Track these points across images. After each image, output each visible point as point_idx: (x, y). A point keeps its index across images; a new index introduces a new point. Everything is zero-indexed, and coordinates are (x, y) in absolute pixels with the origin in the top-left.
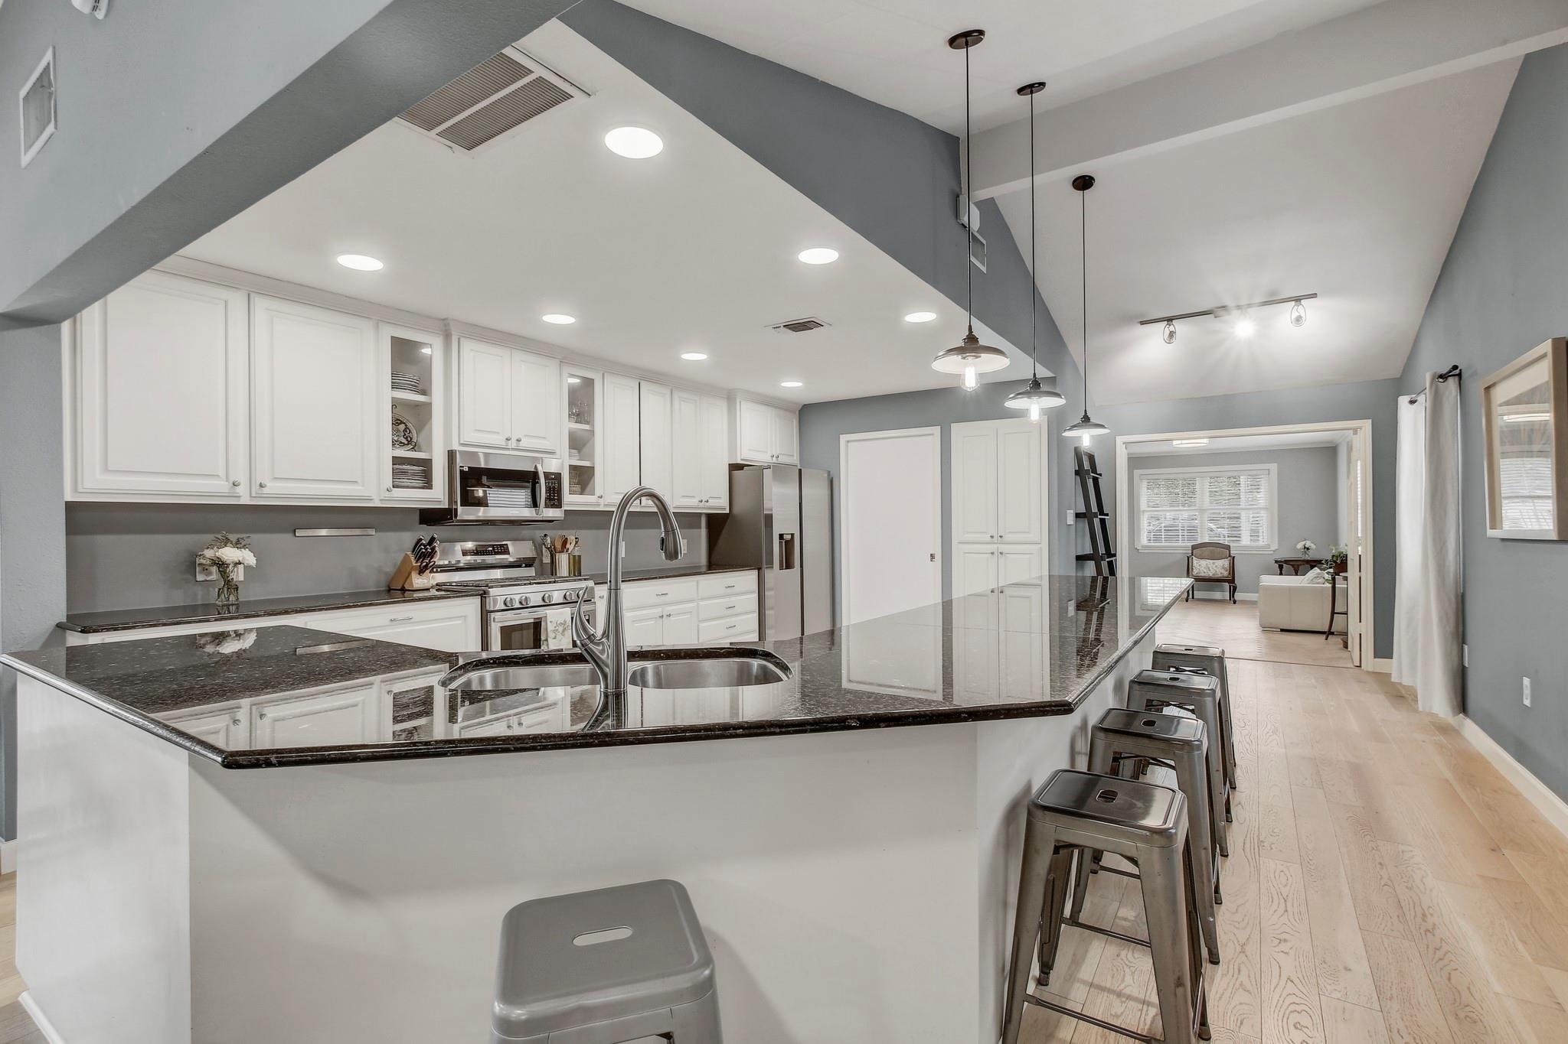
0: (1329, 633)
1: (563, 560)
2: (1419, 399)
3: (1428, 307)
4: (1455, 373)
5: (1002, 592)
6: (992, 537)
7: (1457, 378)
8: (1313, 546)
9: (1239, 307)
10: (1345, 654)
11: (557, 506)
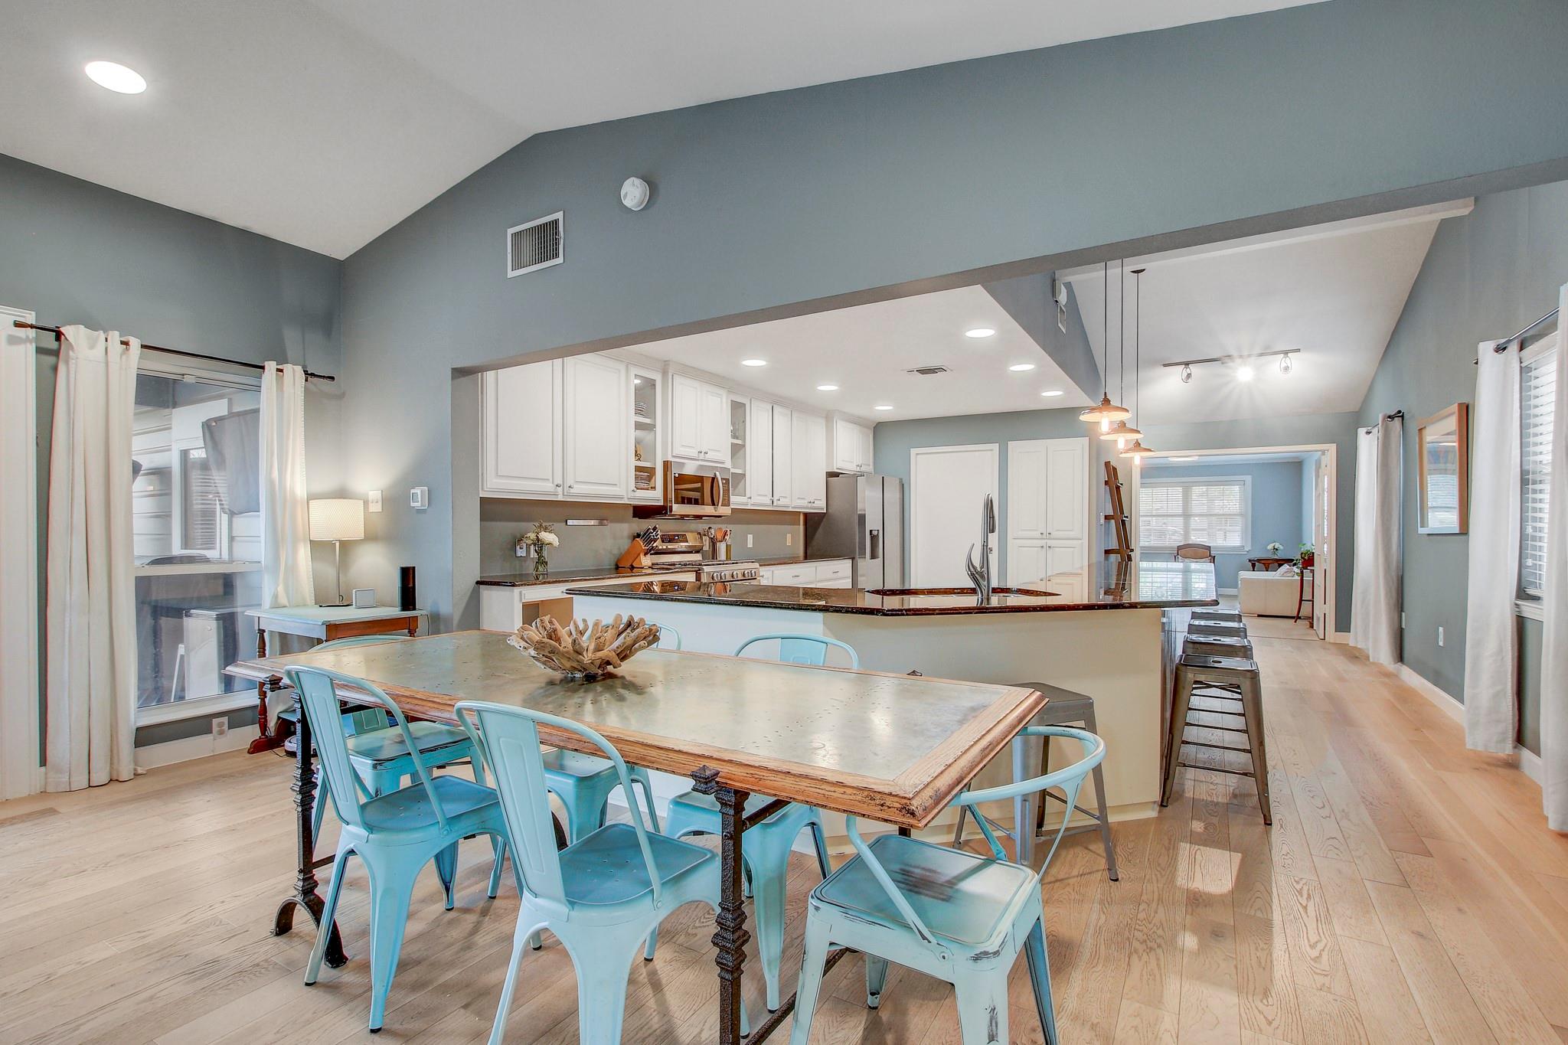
0: (1297, 618)
1: (722, 547)
2: (1373, 431)
3: (1382, 359)
4: (1400, 415)
5: (1049, 580)
6: (1042, 534)
7: (1400, 418)
8: (1281, 547)
9: (1241, 357)
10: (1311, 631)
11: (727, 503)
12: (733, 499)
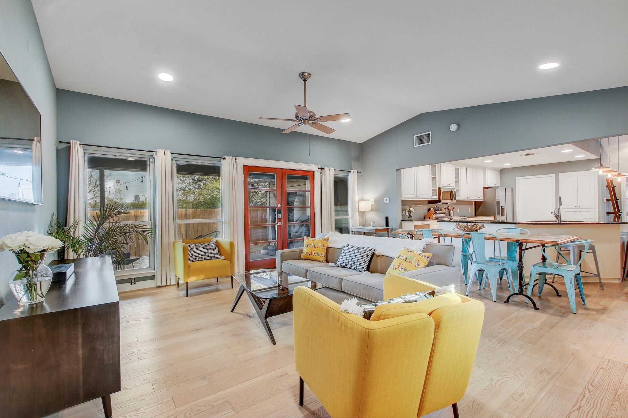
6: (576, 207)
11: (455, 199)
12: (457, 198)
